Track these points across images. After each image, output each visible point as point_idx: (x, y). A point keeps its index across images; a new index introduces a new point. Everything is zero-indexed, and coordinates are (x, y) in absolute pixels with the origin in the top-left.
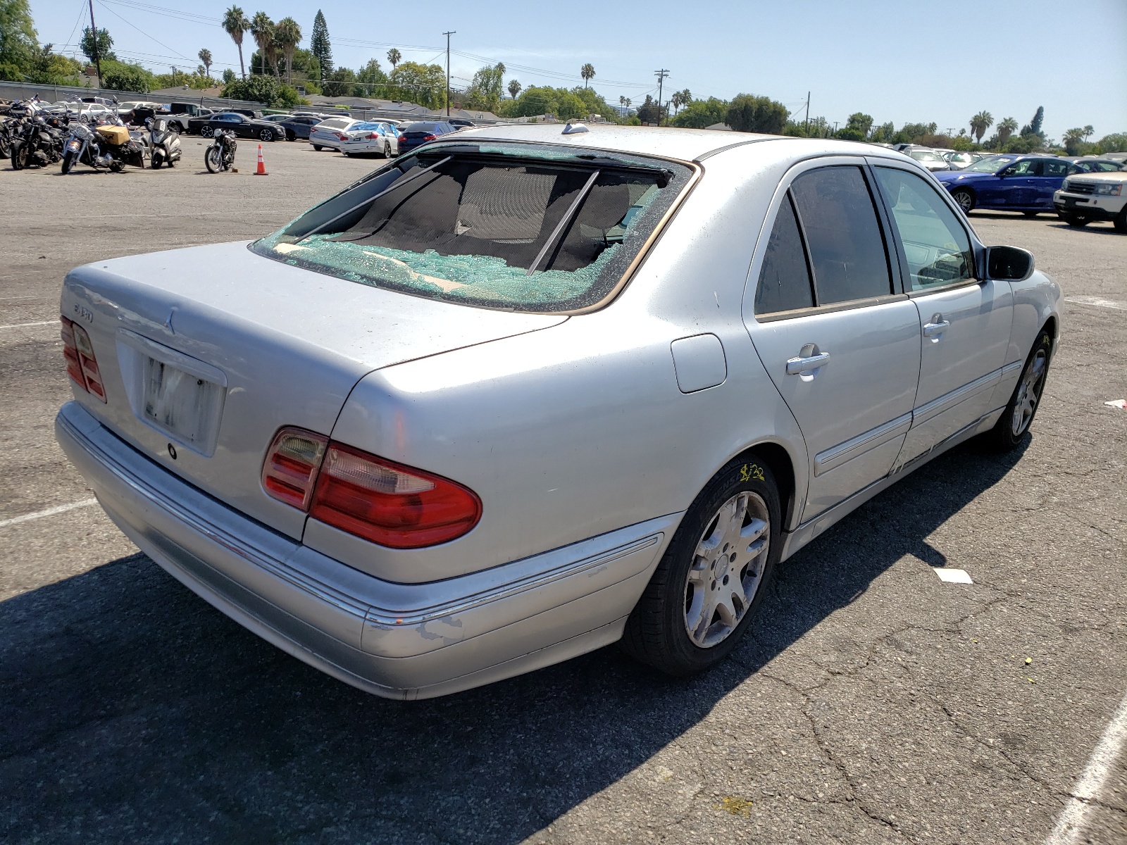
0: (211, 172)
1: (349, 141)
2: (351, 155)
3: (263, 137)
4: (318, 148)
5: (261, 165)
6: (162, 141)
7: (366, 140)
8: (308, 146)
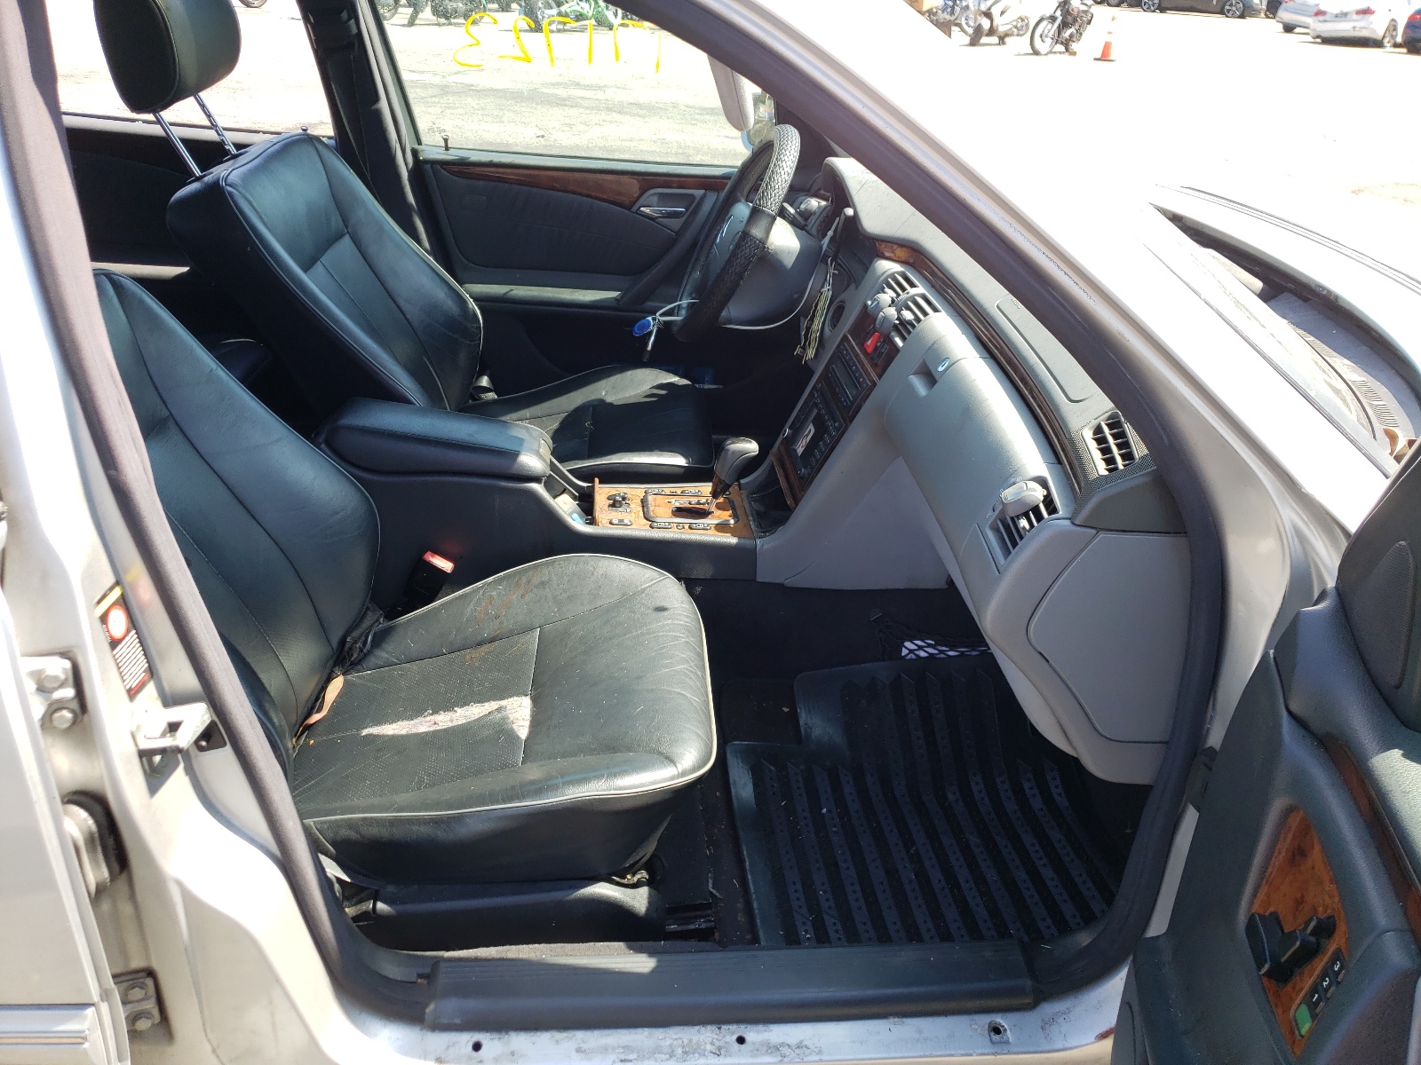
0: (1036, 53)
1: (1326, 18)
2: (1328, 41)
3: (1229, 11)
4: (1289, 28)
5: (1107, 47)
6: (989, 9)
7: (1355, 17)
8: (1274, 26)
